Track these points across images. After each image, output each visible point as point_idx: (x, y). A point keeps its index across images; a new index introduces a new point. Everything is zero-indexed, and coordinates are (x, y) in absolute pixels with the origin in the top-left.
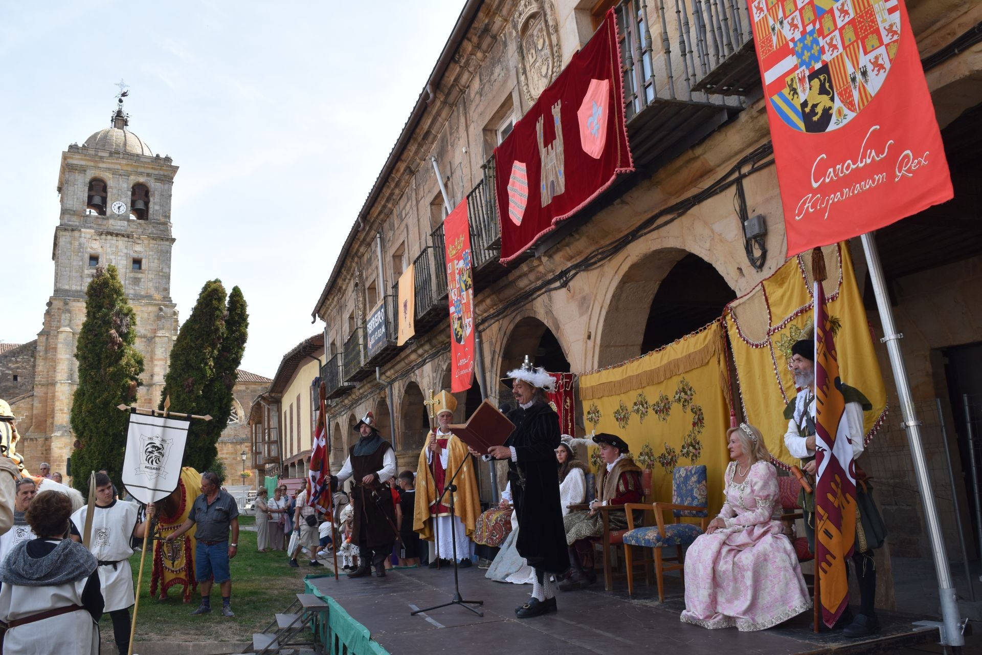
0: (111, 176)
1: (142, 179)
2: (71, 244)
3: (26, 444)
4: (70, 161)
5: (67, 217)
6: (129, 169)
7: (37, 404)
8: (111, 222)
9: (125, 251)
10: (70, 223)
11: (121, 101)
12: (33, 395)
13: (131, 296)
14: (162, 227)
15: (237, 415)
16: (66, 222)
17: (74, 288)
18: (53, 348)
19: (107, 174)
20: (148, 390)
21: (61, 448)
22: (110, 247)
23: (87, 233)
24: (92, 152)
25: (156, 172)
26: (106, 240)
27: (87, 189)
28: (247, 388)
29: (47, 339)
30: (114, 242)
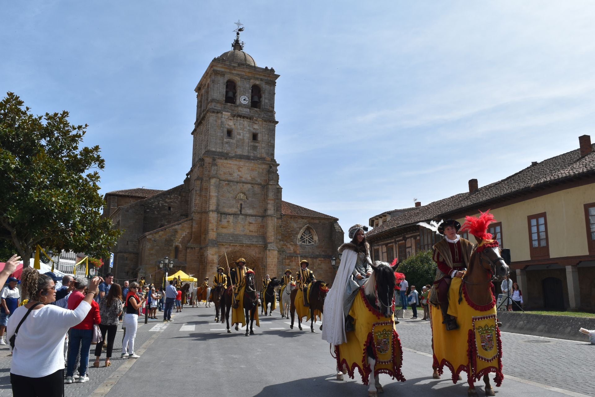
0: (239, 79)
1: (258, 82)
2: (216, 121)
3: (188, 251)
4: (215, 68)
5: (213, 104)
6: (250, 75)
7: (195, 225)
8: (240, 108)
9: (248, 128)
10: (216, 108)
11: (238, 34)
12: (192, 219)
13: (252, 157)
14: (270, 114)
15: (313, 239)
16: (213, 107)
17: (218, 150)
18: (205, 189)
19: (237, 78)
20: (262, 220)
21: (213, 255)
22: (239, 125)
23: (226, 114)
24: (228, 63)
25: (266, 78)
26: (237, 120)
27: (225, 87)
28: (320, 222)
29: (201, 182)
30: (241, 121)
